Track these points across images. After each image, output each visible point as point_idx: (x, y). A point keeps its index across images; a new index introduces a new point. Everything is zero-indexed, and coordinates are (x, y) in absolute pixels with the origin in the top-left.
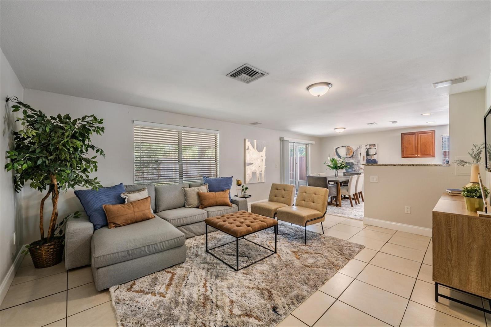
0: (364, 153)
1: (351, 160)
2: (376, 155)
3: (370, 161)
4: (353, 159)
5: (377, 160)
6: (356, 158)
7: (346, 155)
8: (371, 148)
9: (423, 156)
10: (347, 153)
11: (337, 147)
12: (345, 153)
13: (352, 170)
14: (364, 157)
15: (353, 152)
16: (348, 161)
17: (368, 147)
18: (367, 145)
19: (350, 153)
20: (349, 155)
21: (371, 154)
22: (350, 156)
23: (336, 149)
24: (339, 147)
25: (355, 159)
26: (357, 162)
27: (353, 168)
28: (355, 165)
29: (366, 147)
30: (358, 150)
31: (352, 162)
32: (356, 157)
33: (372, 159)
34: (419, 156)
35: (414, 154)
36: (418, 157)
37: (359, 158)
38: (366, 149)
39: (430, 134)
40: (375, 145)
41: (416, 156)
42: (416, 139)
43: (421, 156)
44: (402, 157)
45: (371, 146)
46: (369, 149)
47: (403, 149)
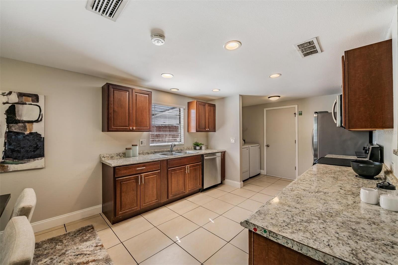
2: (42, 123)
3: (20, 137)
5: (43, 136)
8: (26, 104)
9: (139, 129)
17: (14, 98)
18: (10, 93)
21: (25, 118)
29: (4, 99)
33: (27, 132)
34: (134, 128)
35: (127, 125)
36: (132, 131)
38: (4, 103)
39: (147, 96)
40: (36, 98)
41: (131, 128)
42: (131, 99)
43: (136, 129)
44: (108, 131)
45: (24, 97)
46: (16, 105)
47: (110, 115)
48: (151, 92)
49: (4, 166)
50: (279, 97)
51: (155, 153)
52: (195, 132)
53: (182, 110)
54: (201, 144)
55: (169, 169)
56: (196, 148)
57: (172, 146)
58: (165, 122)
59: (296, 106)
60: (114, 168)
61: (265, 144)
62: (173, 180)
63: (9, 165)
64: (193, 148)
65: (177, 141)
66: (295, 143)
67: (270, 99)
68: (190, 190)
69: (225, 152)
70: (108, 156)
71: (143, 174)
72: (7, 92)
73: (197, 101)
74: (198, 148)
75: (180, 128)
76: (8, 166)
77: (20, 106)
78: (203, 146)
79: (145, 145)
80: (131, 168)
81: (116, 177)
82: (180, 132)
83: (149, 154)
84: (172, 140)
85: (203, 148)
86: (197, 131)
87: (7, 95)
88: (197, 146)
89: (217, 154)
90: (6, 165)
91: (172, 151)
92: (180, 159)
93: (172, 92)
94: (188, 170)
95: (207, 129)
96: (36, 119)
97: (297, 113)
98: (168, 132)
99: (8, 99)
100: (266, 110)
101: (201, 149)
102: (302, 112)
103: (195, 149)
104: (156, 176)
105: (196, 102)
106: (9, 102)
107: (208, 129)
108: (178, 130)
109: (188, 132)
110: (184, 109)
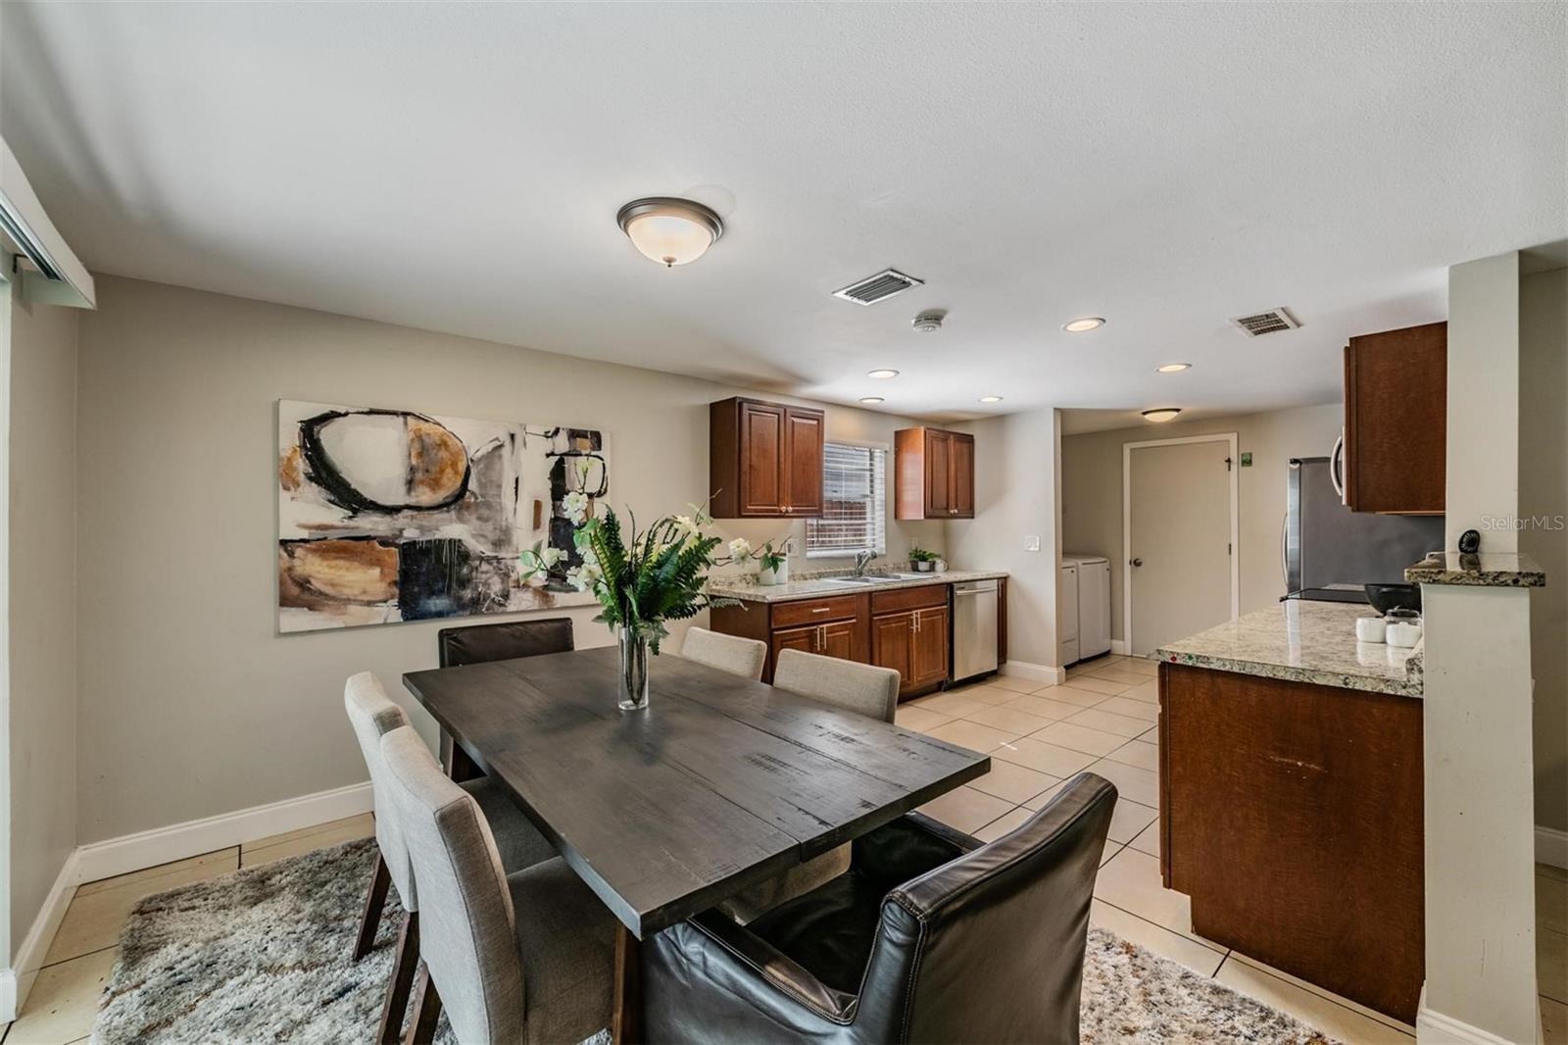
0: (538, 485)
1: (451, 528)
2: (606, 499)
4: (461, 520)
6: (485, 512)
7: (410, 484)
8: (581, 455)
9: (796, 511)
10: (412, 470)
11: (325, 409)
12: (397, 472)
13: (460, 598)
14: (538, 505)
15: (462, 468)
16: (421, 528)
17: (562, 444)
18: (557, 431)
19: (442, 471)
20: (435, 484)
22: (440, 496)
23: (310, 429)
24: (339, 415)
25: (479, 518)
26: (492, 536)
27: (464, 583)
28: (482, 559)
29: (547, 445)
30: (500, 457)
31: (455, 544)
32: (488, 505)
34: (790, 509)
35: (776, 501)
36: (786, 515)
37: (510, 515)
38: (548, 455)
39: (815, 422)
40: (596, 439)
41: (783, 508)
42: (782, 434)
43: (794, 511)
44: (741, 516)
45: (578, 439)
46: (565, 458)
47: (743, 477)
48: (823, 412)
49: (547, 596)
50: (1178, 410)
51: (820, 577)
52: (923, 518)
53: (878, 453)
54: (930, 554)
55: (875, 618)
56: (917, 566)
57: (860, 557)
58: (836, 492)
59: (1233, 438)
60: (770, 605)
61: (1127, 557)
62: (883, 648)
63: (556, 594)
64: (909, 565)
65: (864, 546)
66: (1230, 553)
67: (1147, 416)
68: (920, 681)
69: (1005, 578)
70: (723, 580)
71: (825, 626)
72: (552, 430)
73: (929, 429)
74: (923, 566)
75: (873, 507)
76: (553, 596)
77: (572, 459)
78: (938, 561)
79: (797, 554)
80: (799, 609)
81: (773, 627)
82: (873, 519)
83: (806, 579)
84: (853, 541)
85: (940, 565)
86: (927, 516)
87: (551, 437)
88: (921, 561)
89: (978, 583)
90: (551, 593)
91: (861, 574)
92: (899, 594)
93: (865, 407)
94: (917, 624)
95: (952, 511)
96: (598, 490)
97: (1234, 458)
98: (845, 519)
99: (554, 444)
100: (1131, 450)
101: (932, 569)
102: (1251, 454)
103: (915, 569)
104: (847, 632)
105: (925, 432)
106: (556, 452)
107: (956, 511)
108: (865, 513)
109: (896, 517)
110: (886, 452)
